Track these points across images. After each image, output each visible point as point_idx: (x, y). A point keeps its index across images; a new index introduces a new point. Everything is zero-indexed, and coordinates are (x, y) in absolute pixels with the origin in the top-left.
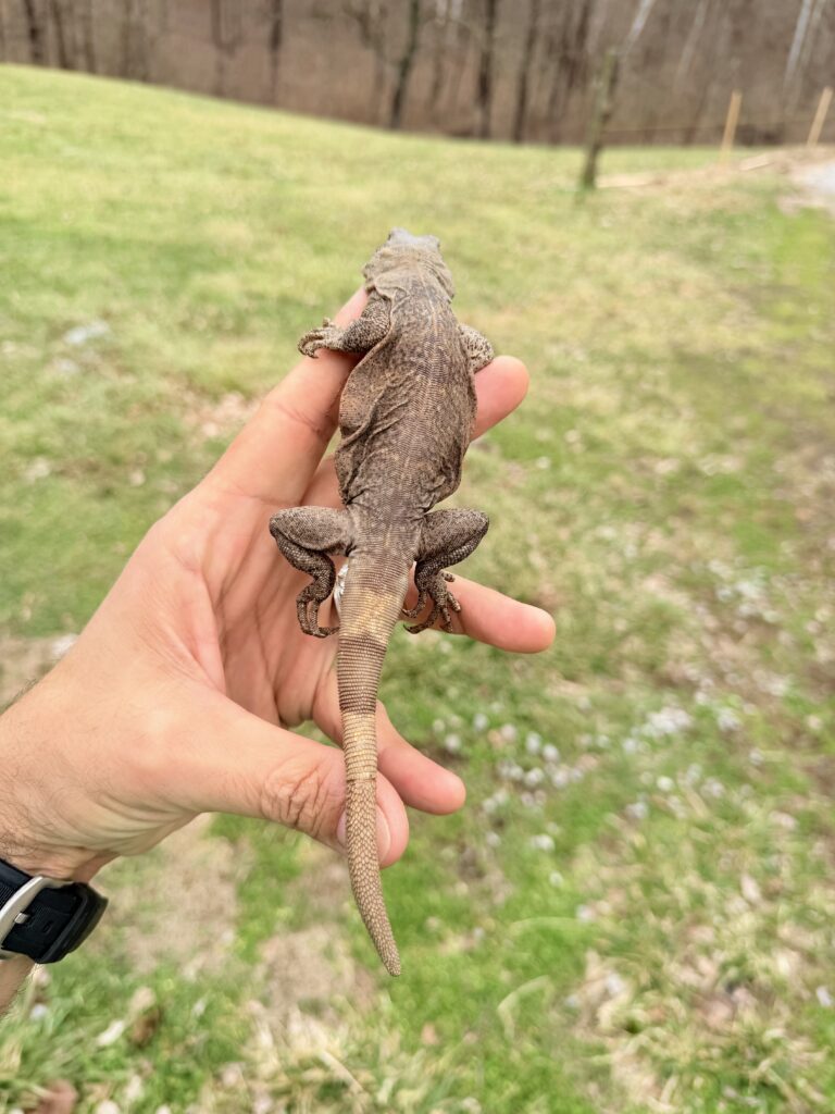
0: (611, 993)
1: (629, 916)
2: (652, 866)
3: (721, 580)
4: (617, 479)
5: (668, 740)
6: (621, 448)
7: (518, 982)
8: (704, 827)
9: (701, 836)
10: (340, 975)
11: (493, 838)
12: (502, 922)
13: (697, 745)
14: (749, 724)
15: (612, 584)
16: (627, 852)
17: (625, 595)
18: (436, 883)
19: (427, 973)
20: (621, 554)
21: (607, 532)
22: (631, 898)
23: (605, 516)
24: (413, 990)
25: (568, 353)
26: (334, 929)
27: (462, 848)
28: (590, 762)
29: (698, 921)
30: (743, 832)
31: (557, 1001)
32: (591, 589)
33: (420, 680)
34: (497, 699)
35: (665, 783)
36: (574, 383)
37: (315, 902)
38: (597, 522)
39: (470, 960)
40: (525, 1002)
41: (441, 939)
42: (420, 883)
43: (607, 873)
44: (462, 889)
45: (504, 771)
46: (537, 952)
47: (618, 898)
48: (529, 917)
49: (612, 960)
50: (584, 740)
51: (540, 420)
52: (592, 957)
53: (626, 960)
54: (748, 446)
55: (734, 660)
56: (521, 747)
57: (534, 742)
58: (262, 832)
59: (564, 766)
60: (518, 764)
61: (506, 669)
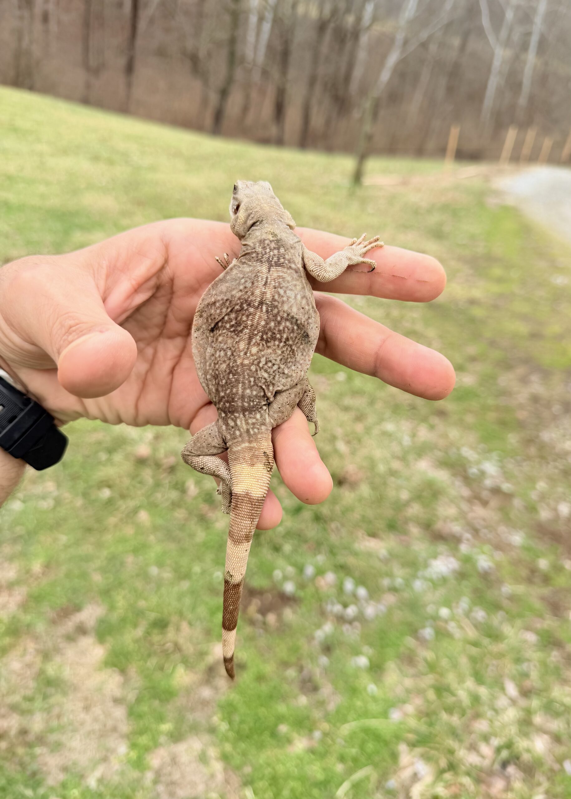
0: (419, 776)
1: (428, 715)
2: (441, 675)
3: (469, 462)
5: (444, 580)
7: (350, 772)
8: (475, 644)
9: (474, 651)
10: (212, 776)
11: (324, 660)
12: (334, 725)
13: (465, 583)
14: (499, 566)
15: (396, 465)
16: (422, 666)
17: (406, 473)
18: (284, 698)
19: (281, 769)
20: (400, 442)
21: (389, 427)
22: (427, 701)
23: (387, 415)
24: (270, 785)
26: (206, 738)
27: (301, 669)
28: (390, 599)
29: (477, 716)
30: (502, 647)
31: (380, 785)
34: (320, 553)
35: (444, 612)
37: (190, 717)
38: (381, 420)
39: (312, 757)
40: (357, 787)
41: (289, 741)
42: (271, 697)
43: (408, 682)
44: (303, 700)
45: (329, 608)
46: (362, 747)
47: (418, 701)
48: (354, 720)
49: (419, 750)
50: (385, 582)
52: (403, 748)
53: (428, 749)
54: (479, 367)
55: (484, 520)
56: (340, 589)
57: (349, 585)
58: (146, 662)
59: (372, 602)
60: (339, 602)
61: (325, 530)
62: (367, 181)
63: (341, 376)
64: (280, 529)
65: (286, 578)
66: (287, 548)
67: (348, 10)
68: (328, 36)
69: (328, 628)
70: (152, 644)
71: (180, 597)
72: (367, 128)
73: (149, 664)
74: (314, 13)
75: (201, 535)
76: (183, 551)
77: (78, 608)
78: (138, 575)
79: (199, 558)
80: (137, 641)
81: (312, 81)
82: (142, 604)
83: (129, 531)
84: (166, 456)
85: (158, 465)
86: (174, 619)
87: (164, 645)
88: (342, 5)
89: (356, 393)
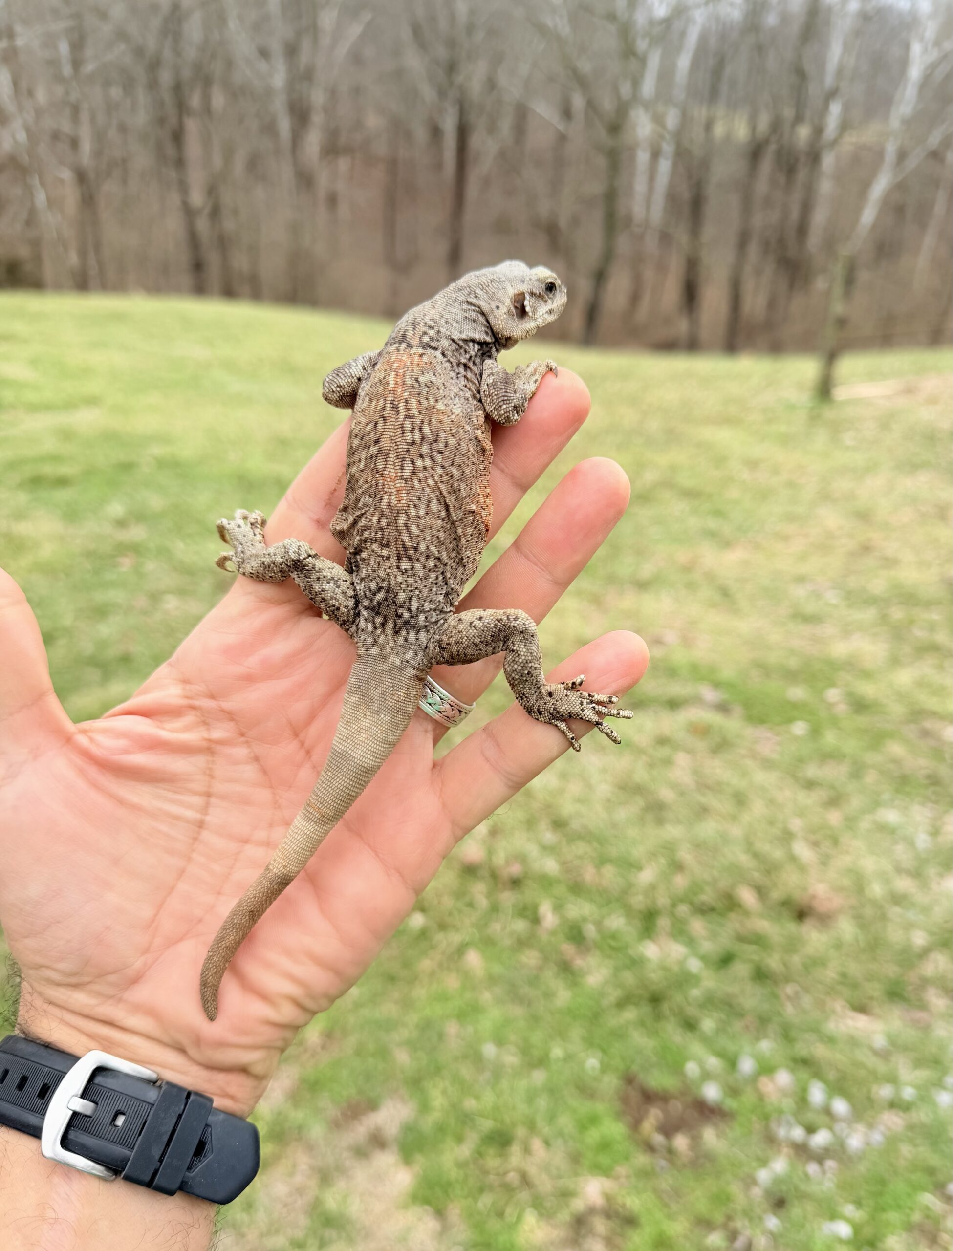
4: (896, 749)
6: (897, 710)
11: (772, 1222)
15: (904, 884)
17: (921, 898)
20: (910, 843)
21: (891, 816)
23: (886, 796)
25: (817, 595)
28: (893, 1121)
32: (876, 890)
33: (665, 1007)
34: (766, 1037)
36: (829, 630)
38: (876, 803)
45: (782, 1132)
50: (885, 1092)
51: (791, 676)
56: (802, 1099)
57: (817, 1094)
58: (476, 1200)
59: (859, 1127)
60: (800, 1123)
61: (775, 996)
62: (841, 393)
63: (799, 728)
64: (695, 993)
65: (706, 1076)
66: (708, 1024)
67: (799, 119)
68: (767, 164)
69: (780, 1165)
70: (485, 1172)
71: (531, 1098)
72: (838, 307)
73: (480, 1205)
74: (741, 131)
75: (563, 996)
76: (535, 1020)
77: (372, 1106)
78: (465, 1057)
79: (561, 1034)
80: (461, 1165)
81: (743, 240)
82: (470, 1104)
83: (452, 982)
84: (508, 862)
85: (494, 876)
86: (521, 1132)
87: (505, 1173)
88: (788, 113)
89: (827, 756)
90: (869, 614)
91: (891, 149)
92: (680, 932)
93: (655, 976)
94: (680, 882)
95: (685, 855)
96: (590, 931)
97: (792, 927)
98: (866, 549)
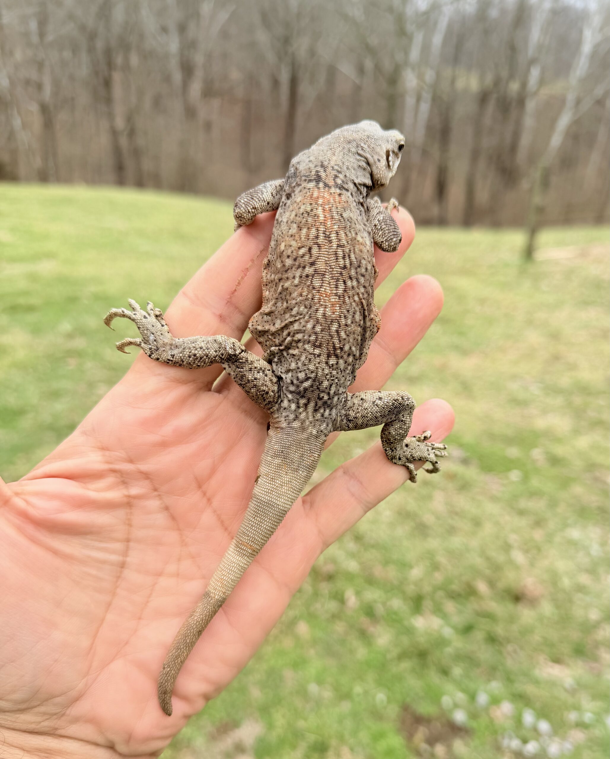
4: (578, 490)
6: (578, 464)
15: (584, 579)
17: (595, 588)
20: (587, 551)
21: (575, 534)
23: (571, 520)
25: (525, 388)
28: (579, 736)
32: (566, 583)
33: (429, 660)
34: (495, 679)
36: (533, 411)
38: (565, 525)
45: (506, 743)
50: (572, 716)
51: (508, 441)
56: (518, 721)
57: (528, 718)
59: (557, 739)
60: (518, 736)
61: (501, 653)
62: (541, 255)
63: (515, 475)
64: (449, 650)
65: (456, 706)
66: (457, 671)
67: (512, 76)
68: (491, 107)
71: (341, 720)
72: (537, 200)
74: (475, 85)
75: (362, 652)
76: (343, 668)
77: (236, 725)
78: (298, 692)
79: (361, 677)
81: (475, 155)
82: (301, 724)
83: (289, 643)
84: (326, 564)
85: (318, 574)
86: (334, 742)
88: (504, 73)
89: (534, 494)
90: (559, 401)
91: (571, 97)
92: (438, 611)
93: (422, 640)
94: (438, 577)
95: (442, 559)
96: (380, 610)
97: (510, 606)
98: (556, 358)
